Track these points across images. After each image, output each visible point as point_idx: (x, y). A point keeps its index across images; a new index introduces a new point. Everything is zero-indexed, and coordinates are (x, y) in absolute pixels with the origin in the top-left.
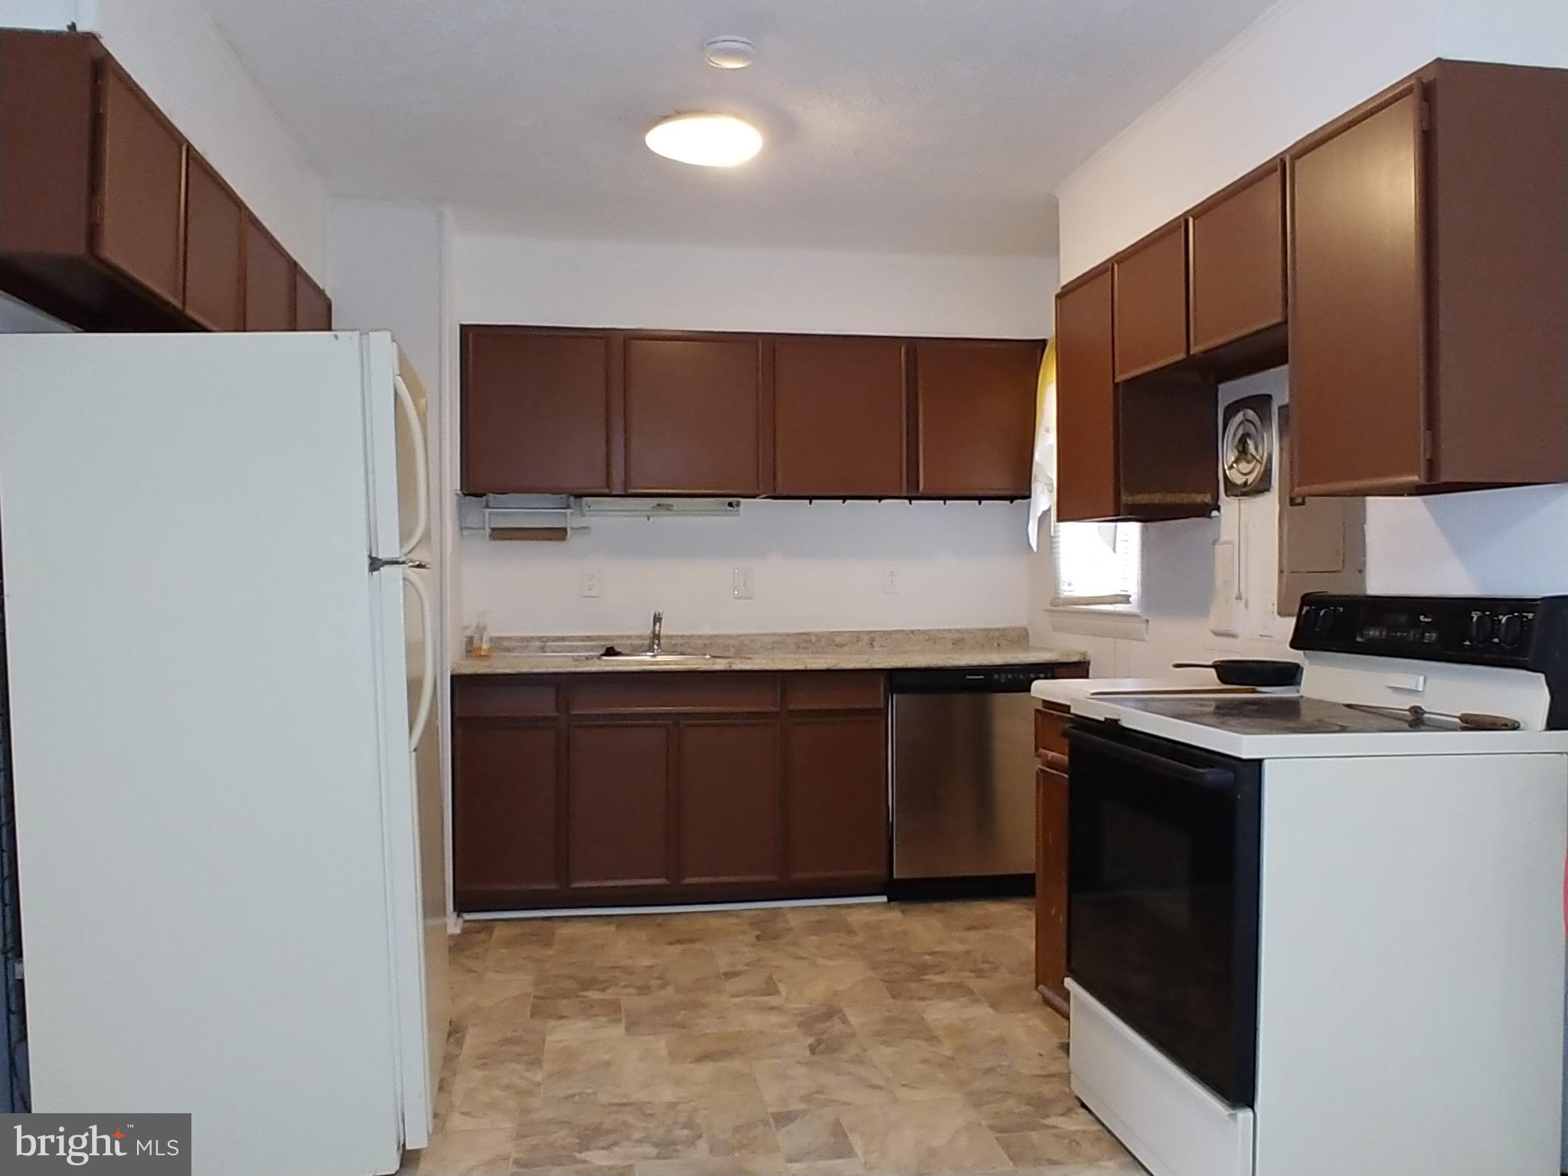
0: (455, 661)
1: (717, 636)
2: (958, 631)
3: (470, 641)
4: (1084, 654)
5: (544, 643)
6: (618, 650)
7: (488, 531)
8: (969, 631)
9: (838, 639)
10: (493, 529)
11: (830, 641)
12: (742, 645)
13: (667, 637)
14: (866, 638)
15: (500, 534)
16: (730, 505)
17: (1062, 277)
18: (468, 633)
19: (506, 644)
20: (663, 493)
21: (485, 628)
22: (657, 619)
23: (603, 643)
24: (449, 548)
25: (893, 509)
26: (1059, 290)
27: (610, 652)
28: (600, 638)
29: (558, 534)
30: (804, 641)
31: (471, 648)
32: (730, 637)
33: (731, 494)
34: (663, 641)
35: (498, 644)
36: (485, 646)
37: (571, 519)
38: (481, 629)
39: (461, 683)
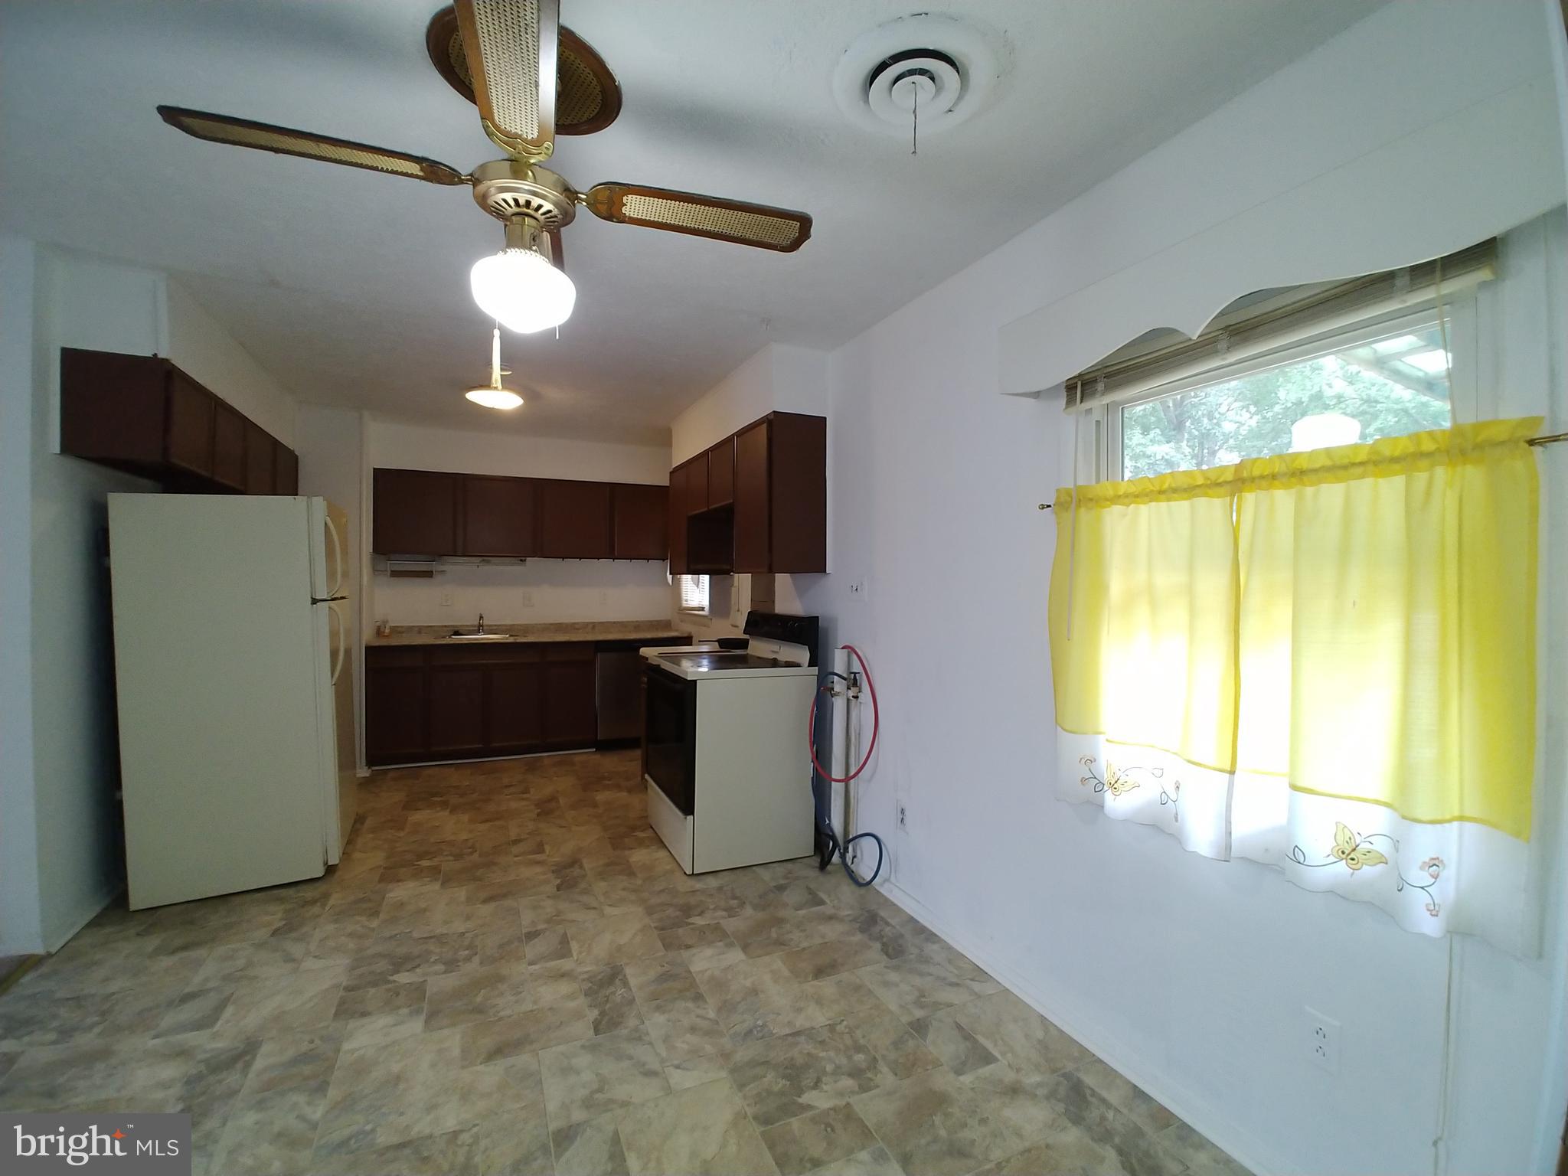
0: (368, 637)
1: (514, 625)
2: (637, 621)
3: (379, 628)
4: (690, 633)
5: (420, 630)
6: (461, 632)
7: (389, 572)
8: (642, 622)
9: (577, 626)
10: (392, 571)
11: (573, 627)
12: (526, 629)
13: (487, 625)
14: (591, 626)
15: (396, 574)
16: (521, 560)
17: (673, 463)
18: (378, 624)
19: (400, 629)
20: (487, 554)
21: (387, 622)
22: (481, 617)
23: (452, 629)
24: (365, 579)
25: (604, 562)
26: (671, 470)
27: (457, 633)
28: (452, 626)
29: (429, 574)
30: (559, 627)
31: (379, 632)
32: (520, 625)
33: (521, 556)
34: (485, 628)
35: (396, 630)
36: (387, 631)
37: (435, 566)
38: (385, 622)
39: (370, 650)
